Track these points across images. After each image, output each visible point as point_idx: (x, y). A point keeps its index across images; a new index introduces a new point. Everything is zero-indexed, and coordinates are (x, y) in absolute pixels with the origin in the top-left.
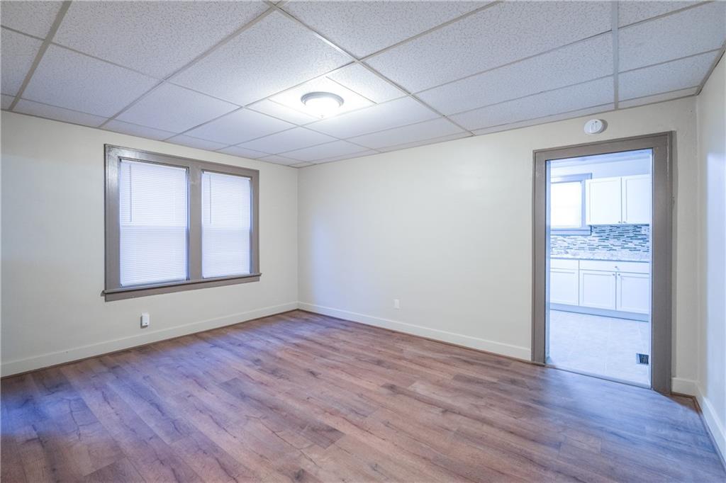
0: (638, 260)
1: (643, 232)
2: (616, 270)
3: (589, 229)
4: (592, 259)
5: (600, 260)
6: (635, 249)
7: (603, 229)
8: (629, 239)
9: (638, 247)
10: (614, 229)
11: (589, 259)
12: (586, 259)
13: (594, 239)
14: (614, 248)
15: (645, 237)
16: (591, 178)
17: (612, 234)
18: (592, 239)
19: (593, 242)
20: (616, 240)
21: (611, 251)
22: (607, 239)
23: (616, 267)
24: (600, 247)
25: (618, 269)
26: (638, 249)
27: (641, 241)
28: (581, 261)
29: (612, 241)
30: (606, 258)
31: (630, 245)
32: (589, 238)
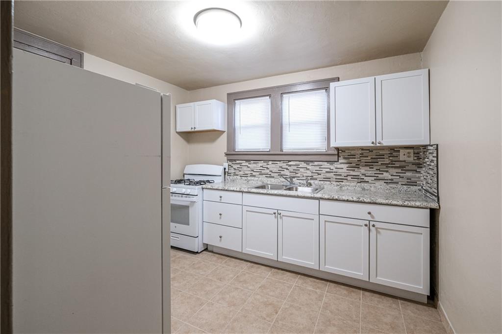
0: (400, 203)
1: (402, 158)
2: (369, 217)
3: (336, 152)
4: (336, 200)
5: (347, 201)
6: (392, 182)
7: (353, 152)
8: (384, 168)
9: (396, 179)
10: (366, 153)
11: (333, 200)
12: (328, 199)
13: (342, 167)
14: (366, 179)
15: (403, 164)
16: (339, 81)
17: (364, 159)
18: (339, 166)
19: (340, 171)
20: (368, 168)
21: (363, 184)
22: (357, 166)
23: (369, 213)
24: (349, 178)
25: (373, 217)
26: (394, 180)
27: (400, 171)
28: (321, 202)
29: (363, 170)
30: (355, 199)
31: (386, 175)
32: (337, 165)
